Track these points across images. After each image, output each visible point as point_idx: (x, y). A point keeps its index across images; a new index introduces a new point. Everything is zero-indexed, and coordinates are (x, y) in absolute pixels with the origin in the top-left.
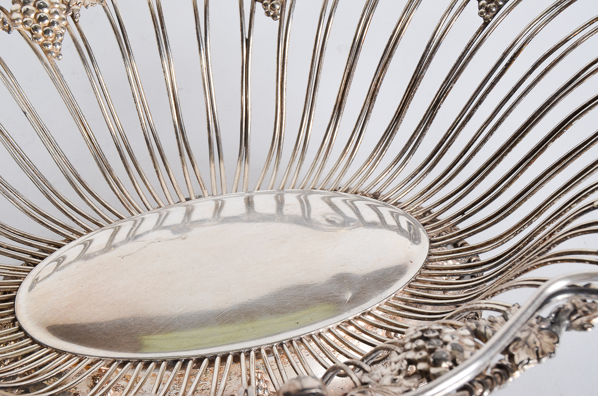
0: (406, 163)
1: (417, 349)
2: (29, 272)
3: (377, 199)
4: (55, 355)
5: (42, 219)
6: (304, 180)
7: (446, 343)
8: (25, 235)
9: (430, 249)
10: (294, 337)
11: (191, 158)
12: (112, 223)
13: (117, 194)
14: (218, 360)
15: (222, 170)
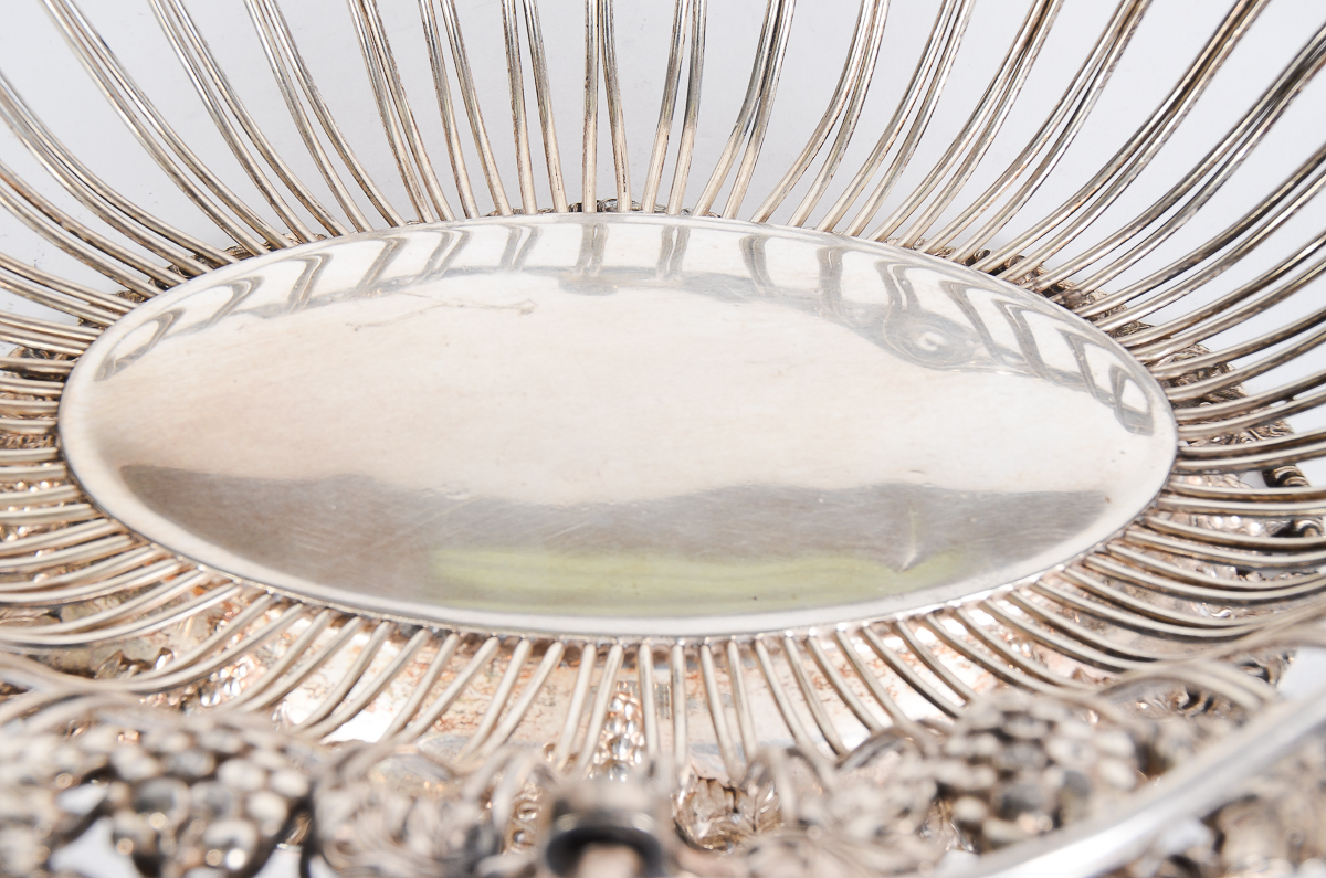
0: (1177, 225)
1: (974, 761)
2: (122, 314)
3: (1070, 307)
4: (122, 542)
5: (197, 185)
6: (890, 217)
7: (1051, 762)
8: (142, 216)
9: (1171, 473)
10: (737, 634)
11: (611, 102)
12: (364, 230)
13: (398, 158)
14: (523, 649)
15: (686, 148)
